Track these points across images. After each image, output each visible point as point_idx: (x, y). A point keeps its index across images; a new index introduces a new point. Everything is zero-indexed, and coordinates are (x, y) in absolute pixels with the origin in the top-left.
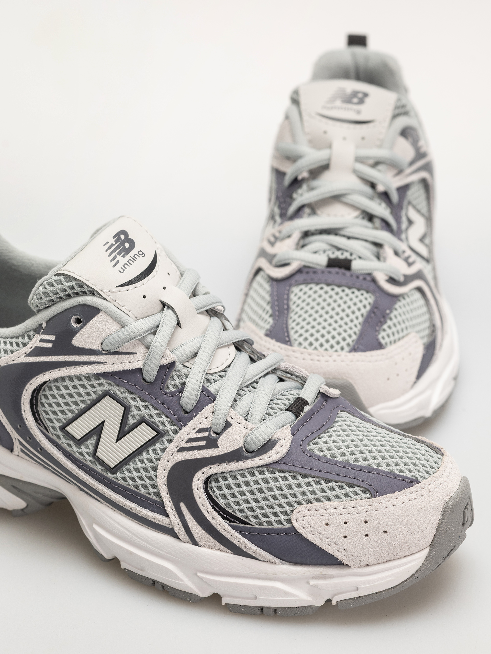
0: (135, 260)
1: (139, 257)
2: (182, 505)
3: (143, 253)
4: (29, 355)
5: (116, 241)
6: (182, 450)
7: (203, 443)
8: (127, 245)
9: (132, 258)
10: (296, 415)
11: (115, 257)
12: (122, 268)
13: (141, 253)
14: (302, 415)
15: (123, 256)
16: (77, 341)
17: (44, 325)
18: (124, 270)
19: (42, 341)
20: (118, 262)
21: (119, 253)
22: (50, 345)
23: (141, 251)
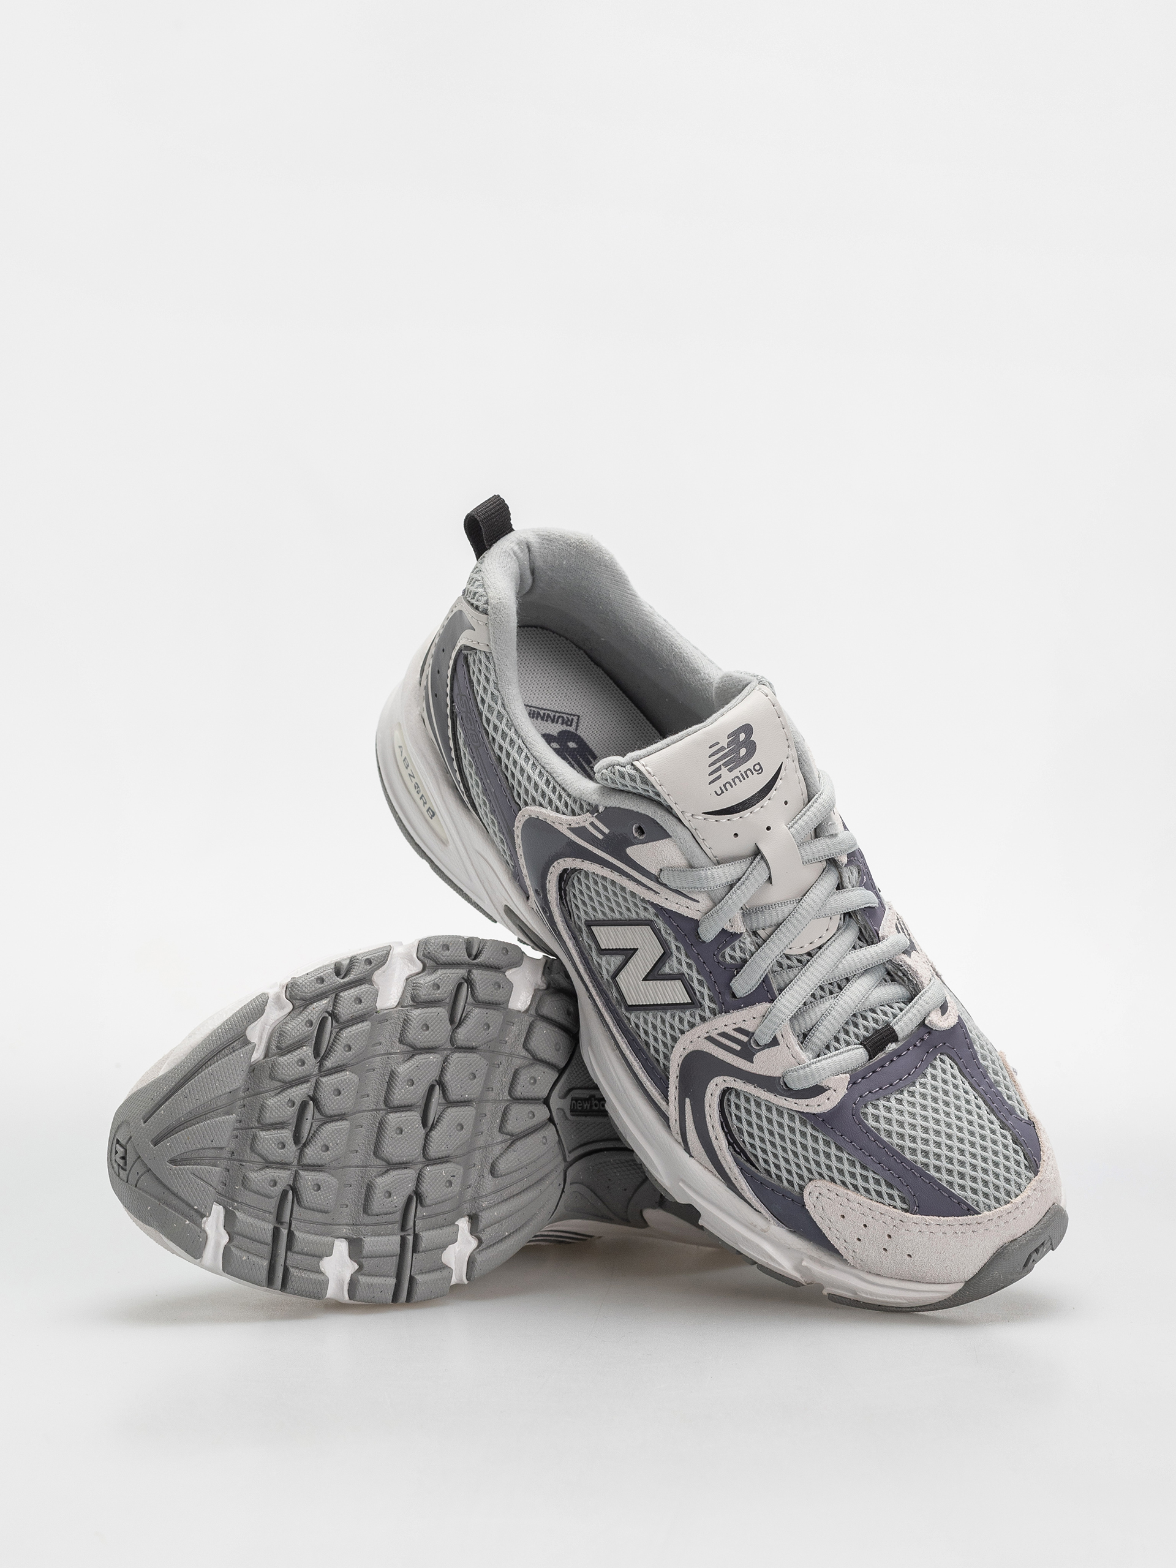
0: (744, 779)
1: (753, 774)
2: (688, 1100)
3: (761, 768)
4: (573, 830)
5: (729, 745)
6: (710, 1039)
7: (738, 1048)
8: (743, 751)
9: (741, 774)
10: (870, 1055)
11: (719, 769)
12: (720, 788)
13: (757, 767)
14: (881, 1055)
15: (730, 770)
16: (632, 851)
17: (601, 809)
18: (723, 792)
19: (592, 824)
20: (719, 777)
21: (725, 765)
22: (600, 837)
23: (759, 764)
